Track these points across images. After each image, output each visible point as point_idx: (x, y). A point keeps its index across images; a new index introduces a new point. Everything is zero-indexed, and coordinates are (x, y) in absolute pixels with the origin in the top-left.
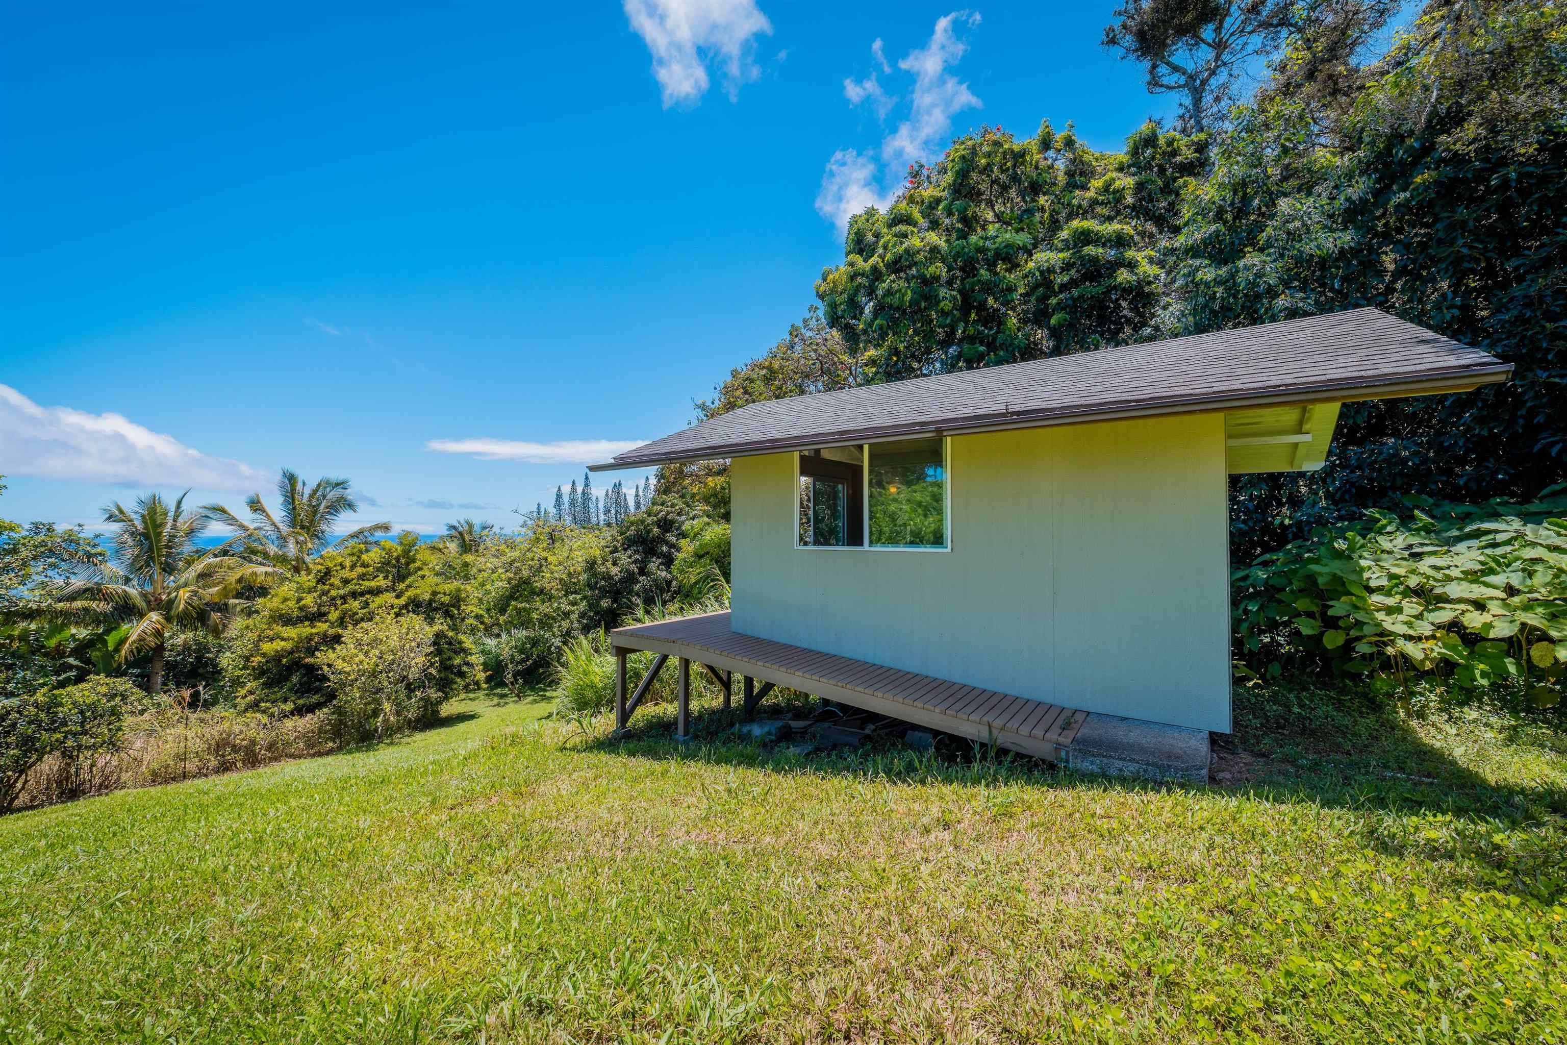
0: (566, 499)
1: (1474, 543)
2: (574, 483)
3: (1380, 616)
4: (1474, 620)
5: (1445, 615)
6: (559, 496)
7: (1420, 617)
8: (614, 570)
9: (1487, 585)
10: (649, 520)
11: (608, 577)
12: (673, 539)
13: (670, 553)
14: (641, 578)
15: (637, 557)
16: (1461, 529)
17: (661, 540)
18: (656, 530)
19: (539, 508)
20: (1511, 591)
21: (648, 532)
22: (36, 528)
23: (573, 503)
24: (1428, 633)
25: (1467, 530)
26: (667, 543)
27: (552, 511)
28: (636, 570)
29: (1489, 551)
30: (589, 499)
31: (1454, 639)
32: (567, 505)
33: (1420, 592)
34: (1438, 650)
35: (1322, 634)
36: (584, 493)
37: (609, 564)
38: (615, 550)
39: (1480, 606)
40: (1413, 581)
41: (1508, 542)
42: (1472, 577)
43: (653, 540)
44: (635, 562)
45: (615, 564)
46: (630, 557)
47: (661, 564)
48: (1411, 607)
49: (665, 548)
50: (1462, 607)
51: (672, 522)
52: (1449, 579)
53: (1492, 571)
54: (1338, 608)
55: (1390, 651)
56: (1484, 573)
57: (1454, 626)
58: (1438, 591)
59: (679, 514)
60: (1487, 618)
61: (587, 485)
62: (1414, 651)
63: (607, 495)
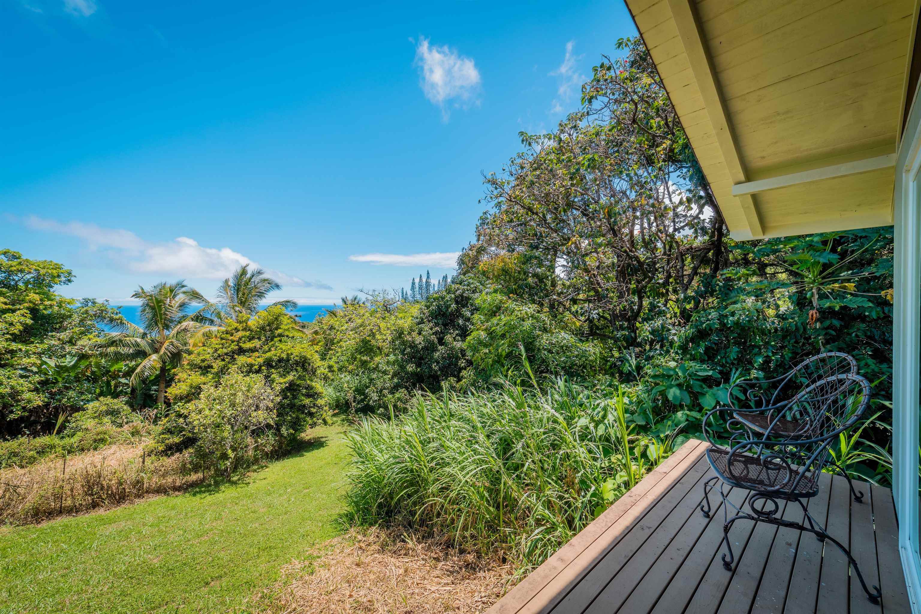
0: (417, 285)
2: (421, 276)
6: (413, 284)
8: (419, 339)
10: (448, 298)
11: (413, 346)
12: (468, 314)
13: (466, 326)
14: (440, 347)
15: (437, 328)
17: (458, 314)
18: (454, 306)
19: (403, 291)
21: (448, 307)
22: (86, 301)
23: (420, 288)
26: (462, 316)
27: (409, 292)
28: (436, 341)
30: (430, 285)
32: (417, 289)
36: (427, 282)
37: (414, 334)
38: (422, 322)
43: (452, 314)
44: (435, 333)
45: (420, 334)
46: (431, 329)
47: (457, 335)
49: (461, 322)
51: (468, 299)
59: (474, 292)
61: (428, 277)
63: (439, 282)
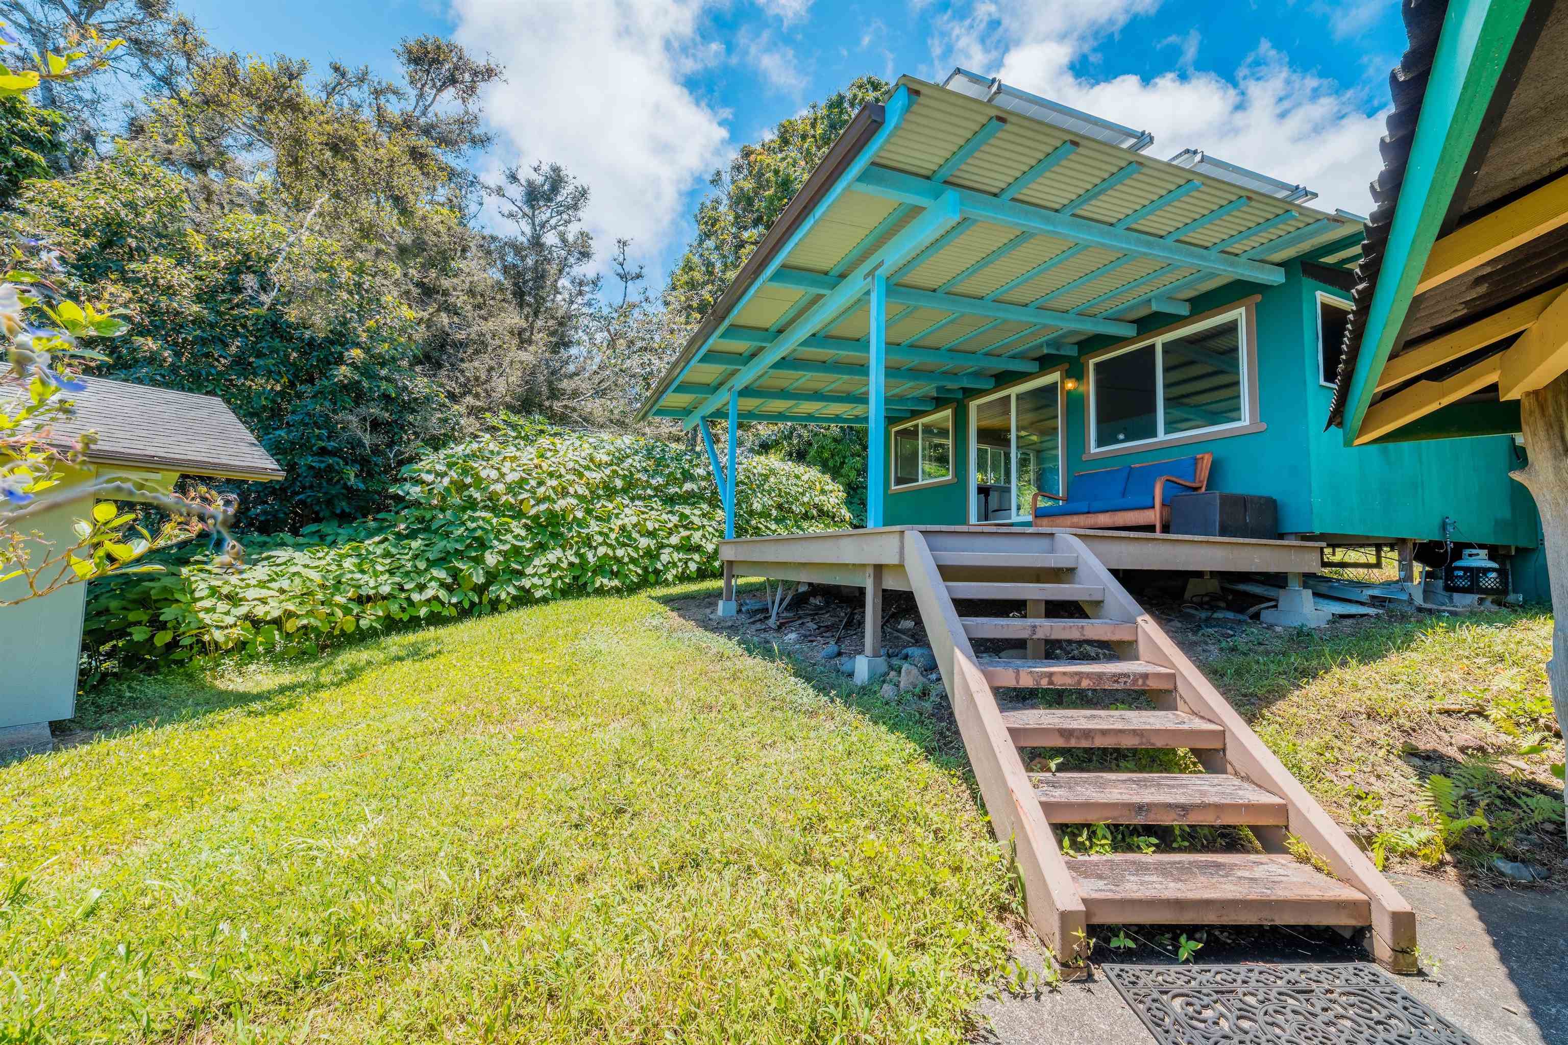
1: (265, 563)
3: (202, 615)
4: (260, 611)
5: (243, 610)
7: (228, 613)
9: (269, 588)
16: (261, 553)
20: (282, 591)
24: (231, 623)
25: (263, 555)
29: (273, 568)
31: (248, 624)
33: (228, 597)
34: (236, 632)
35: (153, 636)
39: (263, 601)
40: (225, 590)
41: (285, 563)
42: (262, 584)
48: (222, 606)
50: (255, 603)
52: (248, 586)
53: (274, 580)
54: (168, 613)
55: (206, 638)
56: (269, 581)
57: (246, 617)
58: (240, 596)
60: (267, 608)
62: (219, 636)
